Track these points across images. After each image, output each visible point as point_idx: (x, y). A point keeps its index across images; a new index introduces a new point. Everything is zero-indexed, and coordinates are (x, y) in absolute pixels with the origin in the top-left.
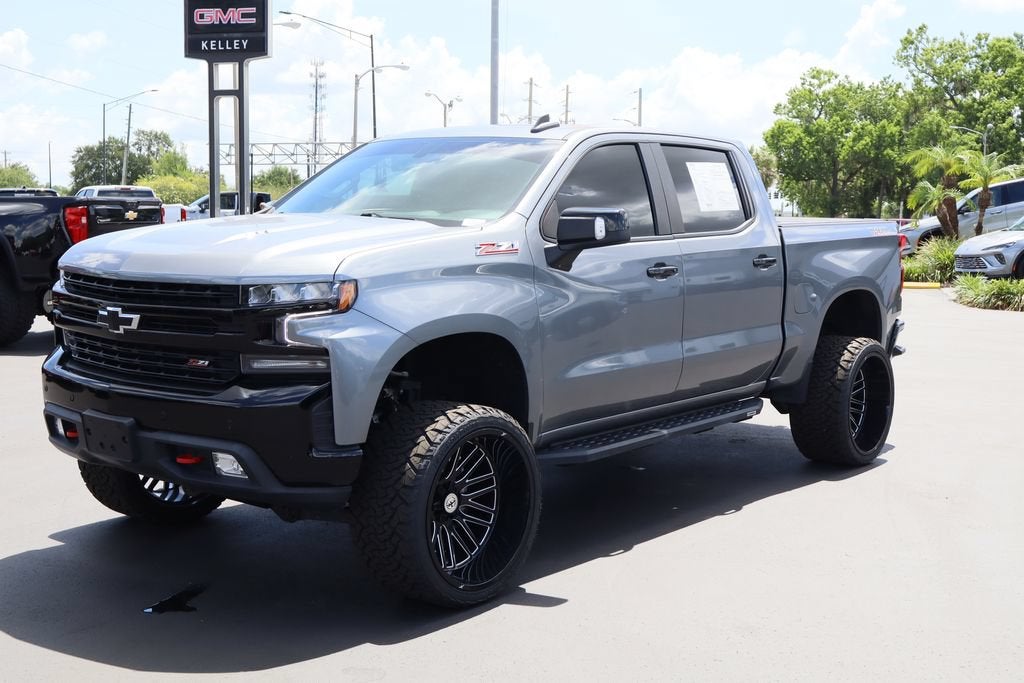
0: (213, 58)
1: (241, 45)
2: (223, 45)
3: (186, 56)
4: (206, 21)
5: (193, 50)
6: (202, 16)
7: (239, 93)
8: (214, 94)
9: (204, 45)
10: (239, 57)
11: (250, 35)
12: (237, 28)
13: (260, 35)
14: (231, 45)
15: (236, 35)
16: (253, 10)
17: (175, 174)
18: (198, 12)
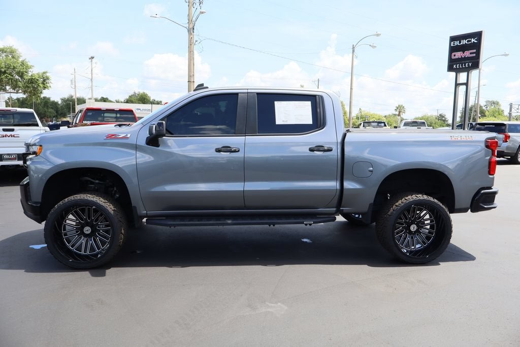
0: (458, 71)
1: (469, 65)
2: (462, 66)
3: (448, 71)
4: (456, 57)
5: (450, 69)
6: (455, 55)
7: (466, 84)
8: (457, 85)
9: (455, 66)
10: (468, 70)
11: (473, 61)
12: (468, 58)
13: (477, 60)
14: (465, 65)
15: (467, 61)
16: (475, 51)
17: (495, 117)
18: (453, 54)
